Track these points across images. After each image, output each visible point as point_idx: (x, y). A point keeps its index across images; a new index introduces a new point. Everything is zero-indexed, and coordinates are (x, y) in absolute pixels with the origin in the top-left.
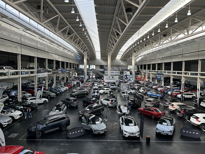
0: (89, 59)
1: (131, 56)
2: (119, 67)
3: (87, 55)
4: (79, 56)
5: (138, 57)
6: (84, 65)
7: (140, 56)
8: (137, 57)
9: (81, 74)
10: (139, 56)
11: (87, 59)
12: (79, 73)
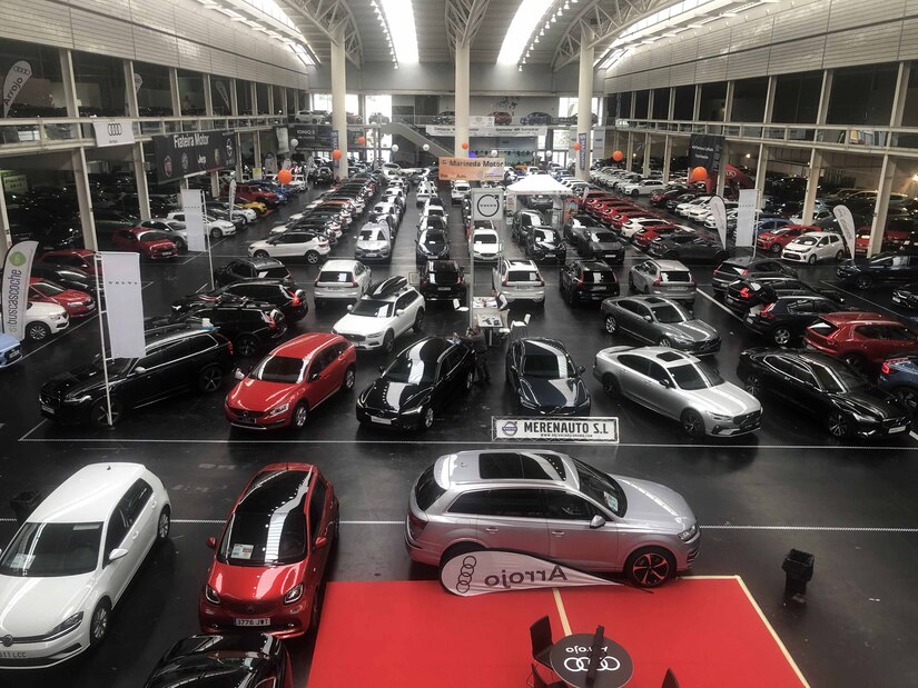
0: (356, 62)
1: (576, 47)
2: (514, 104)
3: (344, 40)
4: (305, 47)
5: (612, 51)
6: (330, 93)
7: (619, 47)
8: (607, 51)
9: (317, 140)
10: (612, 46)
11: (347, 60)
12: (303, 135)
